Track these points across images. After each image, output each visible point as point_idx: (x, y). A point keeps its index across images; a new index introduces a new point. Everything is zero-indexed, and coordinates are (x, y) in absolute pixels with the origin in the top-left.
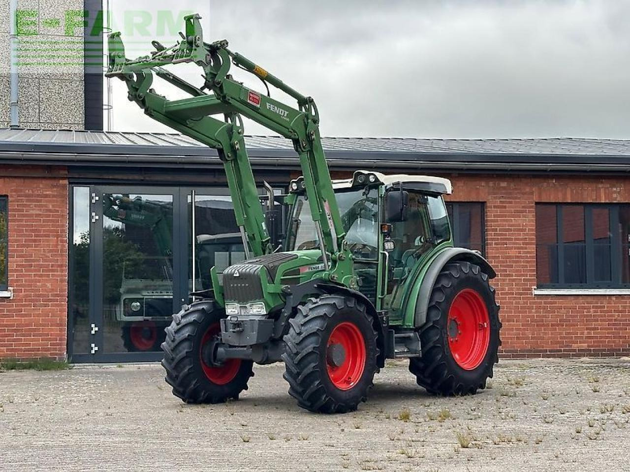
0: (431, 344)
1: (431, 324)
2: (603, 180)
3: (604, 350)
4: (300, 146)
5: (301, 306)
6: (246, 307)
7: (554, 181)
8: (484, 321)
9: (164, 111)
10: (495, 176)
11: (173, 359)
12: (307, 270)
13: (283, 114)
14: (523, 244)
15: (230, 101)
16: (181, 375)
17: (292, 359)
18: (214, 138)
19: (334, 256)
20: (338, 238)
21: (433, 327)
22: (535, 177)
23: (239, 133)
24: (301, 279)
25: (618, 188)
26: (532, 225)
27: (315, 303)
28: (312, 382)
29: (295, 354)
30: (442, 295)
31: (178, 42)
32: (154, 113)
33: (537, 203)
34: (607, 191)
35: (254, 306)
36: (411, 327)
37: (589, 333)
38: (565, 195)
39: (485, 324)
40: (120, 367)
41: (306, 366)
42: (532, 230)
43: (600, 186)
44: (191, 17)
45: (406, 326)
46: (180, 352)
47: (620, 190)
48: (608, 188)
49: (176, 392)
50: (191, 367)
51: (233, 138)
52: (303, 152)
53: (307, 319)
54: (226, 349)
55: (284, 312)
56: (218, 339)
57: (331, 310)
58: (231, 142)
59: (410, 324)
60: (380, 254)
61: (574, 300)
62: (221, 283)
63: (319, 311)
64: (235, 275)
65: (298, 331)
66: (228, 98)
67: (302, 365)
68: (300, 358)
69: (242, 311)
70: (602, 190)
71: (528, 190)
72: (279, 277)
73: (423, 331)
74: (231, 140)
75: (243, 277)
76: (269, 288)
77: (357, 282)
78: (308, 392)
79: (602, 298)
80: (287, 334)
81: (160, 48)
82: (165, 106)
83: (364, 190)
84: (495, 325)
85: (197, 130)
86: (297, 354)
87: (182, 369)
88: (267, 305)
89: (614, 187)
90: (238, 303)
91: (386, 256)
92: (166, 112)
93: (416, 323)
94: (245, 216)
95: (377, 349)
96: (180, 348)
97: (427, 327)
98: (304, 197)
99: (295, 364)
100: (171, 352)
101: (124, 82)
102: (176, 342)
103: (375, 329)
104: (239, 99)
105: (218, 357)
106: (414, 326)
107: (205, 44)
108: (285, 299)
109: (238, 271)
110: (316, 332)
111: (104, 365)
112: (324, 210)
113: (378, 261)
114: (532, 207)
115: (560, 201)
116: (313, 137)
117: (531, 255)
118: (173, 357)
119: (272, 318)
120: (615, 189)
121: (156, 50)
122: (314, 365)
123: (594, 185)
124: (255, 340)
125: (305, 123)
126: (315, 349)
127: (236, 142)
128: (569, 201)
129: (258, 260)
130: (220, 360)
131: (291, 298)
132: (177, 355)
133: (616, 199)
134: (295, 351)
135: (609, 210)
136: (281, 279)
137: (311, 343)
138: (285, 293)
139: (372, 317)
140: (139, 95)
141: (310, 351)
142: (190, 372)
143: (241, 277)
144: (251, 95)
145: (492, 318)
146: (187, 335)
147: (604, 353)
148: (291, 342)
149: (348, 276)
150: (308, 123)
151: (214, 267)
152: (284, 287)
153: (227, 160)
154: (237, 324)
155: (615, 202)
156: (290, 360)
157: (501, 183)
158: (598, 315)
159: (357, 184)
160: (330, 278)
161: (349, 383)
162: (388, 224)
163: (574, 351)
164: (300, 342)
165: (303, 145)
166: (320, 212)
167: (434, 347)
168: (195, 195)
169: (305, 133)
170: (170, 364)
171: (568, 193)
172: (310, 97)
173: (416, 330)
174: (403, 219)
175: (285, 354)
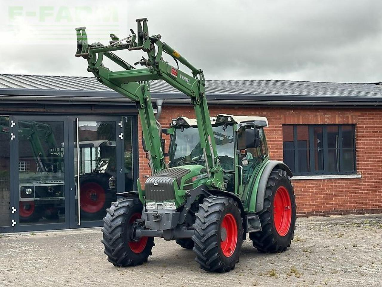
0: (266, 223)
1: (266, 210)
2: (320, 111)
3: (321, 212)
4: (196, 100)
5: (201, 204)
6: (162, 205)
7: (293, 111)
8: (288, 205)
9: (109, 78)
10: (259, 108)
11: (111, 239)
12: (196, 179)
13: (187, 81)
14: (276, 149)
15: (162, 74)
16: (116, 249)
17: (200, 240)
18: (134, 94)
19: (212, 170)
20: (215, 158)
21: (267, 211)
22: (282, 108)
23: (148, 91)
24: (193, 185)
25: (328, 115)
26: (280, 138)
27: (211, 203)
28: (214, 254)
29: (202, 236)
30: (270, 191)
31: (130, 35)
32: (103, 80)
33: (283, 125)
34: (322, 117)
35: (167, 204)
36: (254, 212)
37: (313, 202)
38: (299, 120)
39: (289, 207)
40: (33, 234)
41: (209, 244)
42: (280, 141)
43: (318, 114)
44: (141, 20)
45: (250, 211)
46: (116, 234)
47: (329, 116)
48: (322, 115)
49: (110, 260)
50: (123, 244)
51: (145, 94)
52: (198, 105)
53: (208, 213)
54: (142, 230)
55: (186, 207)
56: (136, 224)
57: (222, 207)
58: (144, 96)
59: (253, 210)
60: (236, 167)
61: (305, 182)
62: (143, 189)
63: (215, 208)
64: (155, 184)
65: (203, 221)
66: (161, 72)
67: (207, 243)
68: (206, 239)
69: (158, 207)
70: (319, 117)
71: (278, 116)
72: (182, 185)
73: (261, 215)
74: (144, 95)
75: (161, 185)
76: (179, 193)
77: (225, 186)
78: (210, 260)
79: (320, 181)
80: (194, 223)
81: (115, 38)
82: (109, 75)
83: (223, 126)
84: (294, 207)
85: (126, 89)
86: (203, 236)
87: (117, 246)
88: (177, 203)
89: (326, 115)
90: (156, 202)
91: (241, 169)
92: (110, 79)
93: (257, 210)
94: (151, 144)
95: (243, 229)
96: (116, 231)
97: (264, 211)
98: (180, 129)
99: (203, 243)
100: (109, 234)
101: (86, 59)
102: (113, 228)
103: (242, 217)
104: (166, 73)
105: (137, 236)
106: (256, 211)
107: (150, 38)
108: (186, 199)
109: (157, 181)
110: (216, 222)
111: (22, 234)
112: (208, 142)
113: (235, 171)
114: (280, 127)
115: (296, 123)
116: (203, 95)
117: (280, 156)
118: (111, 238)
119: (179, 211)
120: (326, 116)
121: (112, 40)
122: (215, 243)
123: (315, 113)
124: (170, 227)
125: (198, 86)
126: (216, 232)
127: (147, 97)
128: (301, 123)
129: (168, 174)
130: (138, 238)
131: (190, 198)
132: (114, 236)
133: (326, 122)
134: (202, 234)
135: (322, 128)
136: (184, 186)
137: (213, 229)
138: (187, 195)
139: (240, 209)
140: (96, 68)
141: (213, 234)
142: (123, 247)
143: (159, 186)
144: (173, 70)
145: (292, 203)
146: (120, 223)
147: (321, 213)
148: (199, 229)
149: (220, 182)
150: (200, 86)
151: (138, 179)
152: (187, 191)
153: (141, 108)
154: (157, 217)
155: (326, 123)
156: (199, 240)
157: (263, 112)
158: (318, 191)
159: (219, 122)
160: (212, 185)
161: (229, 252)
162: (246, 149)
163: (305, 213)
164: (205, 229)
165: (198, 100)
166: (206, 142)
167: (268, 224)
168: (78, 121)
169: (198, 92)
170: (108, 242)
171: (301, 118)
172: (201, 70)
173: (257, 214)
174: (255, 146)
175: (194, 236)
